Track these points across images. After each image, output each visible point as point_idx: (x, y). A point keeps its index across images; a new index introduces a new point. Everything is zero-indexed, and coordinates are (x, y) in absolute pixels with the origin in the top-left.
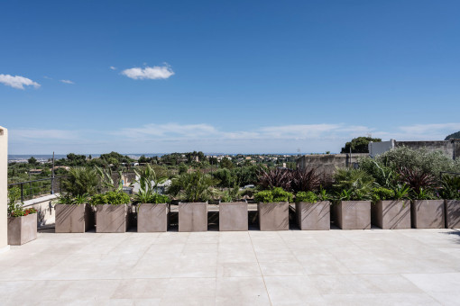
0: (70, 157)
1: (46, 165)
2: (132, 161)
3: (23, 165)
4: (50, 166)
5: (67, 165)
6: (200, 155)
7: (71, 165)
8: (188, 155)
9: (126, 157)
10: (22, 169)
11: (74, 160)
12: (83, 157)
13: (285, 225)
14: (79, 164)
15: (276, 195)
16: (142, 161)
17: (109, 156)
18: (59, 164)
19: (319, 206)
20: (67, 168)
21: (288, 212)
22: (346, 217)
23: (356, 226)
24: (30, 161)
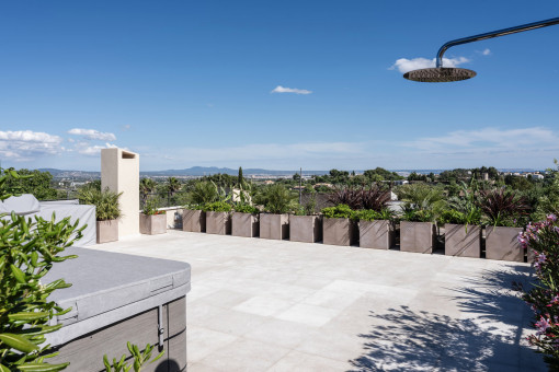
0: (333, 173)
1: (309, 181)
3: (289, 182)
4: (313, 183)
5: (329, 181)
6: (492, 172)
7: (334, 183)
8: (474, 171)
9: (394, 174)
11: (337, 176)
12: (346, 173)
13: (345, 241)
14: (342, 181)
15: (337, 212)
16: (413, 178)
17: (373, 172)
18: (321, 181)
19: (377, 225)
20: (329, 185)
21: (347, 229)
22: (404, 238)
23: (415, 249)
24: (295, 177)
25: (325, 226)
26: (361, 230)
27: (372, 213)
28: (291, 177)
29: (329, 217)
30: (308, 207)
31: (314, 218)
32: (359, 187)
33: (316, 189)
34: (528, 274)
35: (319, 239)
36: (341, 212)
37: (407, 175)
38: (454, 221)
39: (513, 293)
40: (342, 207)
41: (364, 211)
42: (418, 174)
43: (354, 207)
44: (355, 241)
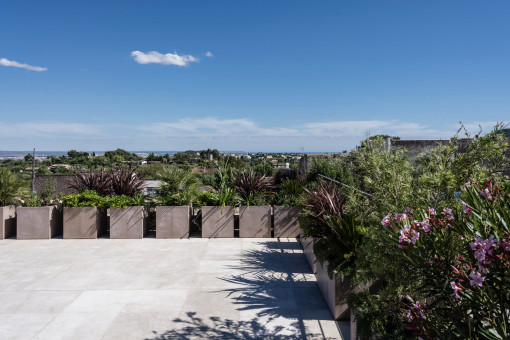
0: (72, 154)
1: (44, 163)
2: (141, 159)
3: (19, 163)
4: (48, 164)
5: (67, 162)
6: (215, 154)
7: (72, 163)
8: (202, 153)
9: (134, 155)
10: (17, 167)
11: (75, 157)
12: (86, 154)
13: (93, 233)
14: (81, 162)
15: (81, 200)
16: (151, 159)
17: (114, 153)
18: (58, 162)
19: (130, 212)
20: (67, 166)
21: (95, 218)
22: (160, 224)
23: (172, 234)
24: (27, 158)
25: (66, 217)
26: (111, 220)
27: (124, 199)
28: (22, 158)
29: (71, 206)
30: (43, 196)
31: (51, 208)
32: (99, 168)
33: (53, 170)
34: (279, 251)
35: (58, 232)
36: (87, 200)
37: (145, 156)
38: (210, 203)
39: (277, 275)
40: (88, 194)
41: (114, 198)
42: (156, 155)
43: (102, 192)
44: (103, 231)
